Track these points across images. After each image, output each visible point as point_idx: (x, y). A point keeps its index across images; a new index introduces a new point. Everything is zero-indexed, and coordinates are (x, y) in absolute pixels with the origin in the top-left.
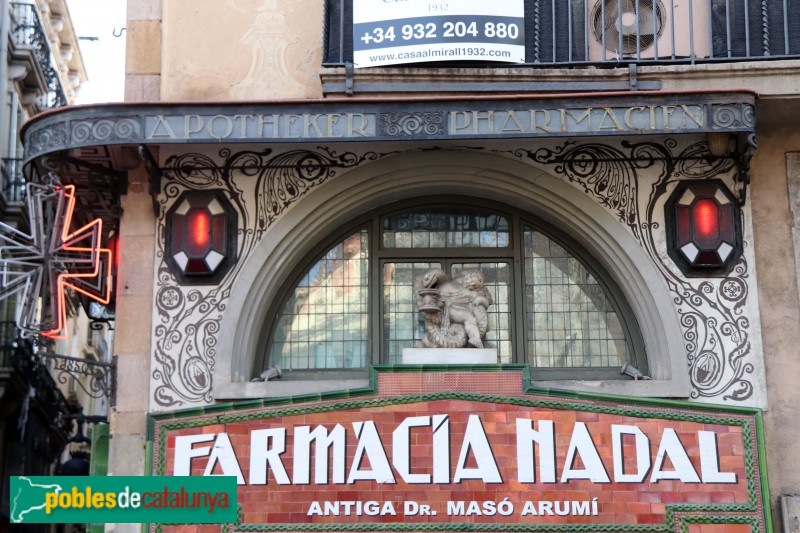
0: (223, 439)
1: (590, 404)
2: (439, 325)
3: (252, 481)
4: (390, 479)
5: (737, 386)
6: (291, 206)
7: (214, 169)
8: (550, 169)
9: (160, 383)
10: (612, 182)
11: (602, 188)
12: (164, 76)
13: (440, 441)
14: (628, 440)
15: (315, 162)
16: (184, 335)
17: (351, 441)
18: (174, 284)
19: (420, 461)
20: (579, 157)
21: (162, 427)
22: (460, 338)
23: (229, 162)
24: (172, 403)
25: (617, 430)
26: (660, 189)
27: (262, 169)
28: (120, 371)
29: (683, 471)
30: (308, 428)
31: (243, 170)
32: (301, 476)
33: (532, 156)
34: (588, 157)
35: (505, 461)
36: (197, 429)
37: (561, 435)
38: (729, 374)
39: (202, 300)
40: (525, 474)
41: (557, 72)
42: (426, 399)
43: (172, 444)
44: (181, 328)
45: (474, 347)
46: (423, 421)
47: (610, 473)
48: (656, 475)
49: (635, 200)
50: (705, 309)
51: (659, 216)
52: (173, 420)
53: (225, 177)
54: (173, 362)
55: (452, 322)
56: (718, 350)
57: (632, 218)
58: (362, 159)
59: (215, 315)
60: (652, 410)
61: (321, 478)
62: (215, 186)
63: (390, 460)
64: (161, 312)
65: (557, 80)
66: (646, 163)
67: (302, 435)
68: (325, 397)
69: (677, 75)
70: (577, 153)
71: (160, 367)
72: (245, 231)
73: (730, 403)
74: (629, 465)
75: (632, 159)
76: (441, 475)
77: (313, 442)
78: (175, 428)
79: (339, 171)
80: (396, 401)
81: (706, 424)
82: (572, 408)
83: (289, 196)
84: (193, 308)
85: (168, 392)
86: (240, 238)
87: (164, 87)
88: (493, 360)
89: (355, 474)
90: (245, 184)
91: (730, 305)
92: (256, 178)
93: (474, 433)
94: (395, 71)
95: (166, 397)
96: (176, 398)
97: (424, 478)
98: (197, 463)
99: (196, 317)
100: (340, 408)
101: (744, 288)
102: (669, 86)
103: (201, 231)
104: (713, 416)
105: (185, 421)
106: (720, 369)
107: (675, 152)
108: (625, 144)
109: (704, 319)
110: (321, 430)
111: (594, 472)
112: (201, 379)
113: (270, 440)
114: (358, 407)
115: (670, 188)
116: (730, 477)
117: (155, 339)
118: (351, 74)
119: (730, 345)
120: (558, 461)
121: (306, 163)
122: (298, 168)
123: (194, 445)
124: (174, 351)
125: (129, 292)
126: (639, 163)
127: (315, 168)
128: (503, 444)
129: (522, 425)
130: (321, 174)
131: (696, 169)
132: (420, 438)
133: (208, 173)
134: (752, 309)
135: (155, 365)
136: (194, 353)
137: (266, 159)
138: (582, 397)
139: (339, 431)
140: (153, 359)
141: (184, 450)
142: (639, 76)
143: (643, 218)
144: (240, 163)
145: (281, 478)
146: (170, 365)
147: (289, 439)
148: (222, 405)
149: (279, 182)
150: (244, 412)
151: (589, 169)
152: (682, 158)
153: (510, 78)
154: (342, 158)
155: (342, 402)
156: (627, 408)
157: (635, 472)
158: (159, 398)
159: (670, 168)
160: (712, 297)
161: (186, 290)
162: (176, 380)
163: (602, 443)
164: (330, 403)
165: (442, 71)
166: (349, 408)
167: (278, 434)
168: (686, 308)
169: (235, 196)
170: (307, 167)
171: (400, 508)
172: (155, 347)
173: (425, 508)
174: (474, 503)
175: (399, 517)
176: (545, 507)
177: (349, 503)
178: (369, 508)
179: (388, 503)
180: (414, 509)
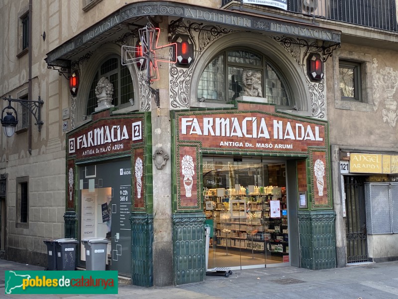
0: (195, 120)
1: (291, 117)
2: (250, 89)
3: (204, 134)
4: (242, 136)
5: (321, 114)
6: (209, 44)
7: (186, 27)
8: (280, 43)
9: (172, 100)
10: (294, 51)
11: (292, 52)
13: (255, 125)
14: (300, 128)
15: (216, 30)
16: (179, 84)
17: (231, 124)
18: (175, 66)
19: (249, 131)
20: (286, 41)
21: (174, 116)
22: (257, 94)
23: (190, 25)
24: (177, 107)
25: (297, 125)
26: (306, 54)
27: (200, 30)
28: (160, 95)
29: (312, 138)
30: (219, 119)
31: (195, 29)
32: (218, 134)
33: (275, 38)
34: (289, 41)
35: (271, 133)
36: (188, 116)
37: (284, 125)
38: (319, 111)
39: (184, 73)
40: (275, 137)
42: (251, 112)
43: (181, 120)
44: (178, 82)
45: (260, 97)
46: (250, 119)
47: (295, 137)
48: (306, 138)
49: (300, 57)
50: (315, 91)
51: (305, 62)
53: (189, 31)
54: (176, 93)
55: (254, 88)
56: (317, 104)
57: (299, 62)
58: (229, 31)
59: (188, 78)
60: (305, 120)
61: (223, 134)
62: (186, 34)
63: (241, 130)
64: (171, 75)
66: (303, 46)
67: (218, 120)
68: (225, 109)
69: (324, 23)
70: (286, 40)
71: (172, 95)
72: (196, 51)
73: (319, 118)
75: (299, 44)
76: (255, 136)
77: (221, 123)
78: (181, 115)
79: (223, 35)
80: (243, 112)
81: (317, 124)
82: (287, 118)
83: (208, 41)
84: (181, 75)
85: (175, 103)
86: (195, 53)
88: (267, 102)
89: (232, 134)
90: (195, 34)
91: (320, 91)
92: (198, 33)
93: (263, 123)
94: (255, 6)
95: (175, 105)
96: (178, 105)
97: (250, 136)
98: (188, 127)
99: (182, 79)
100: (228, 113)
101: (323, 86)
102: (321, 25)
103: (184, 51)
104: (319, 122)
105: (184, 113)
106: (317, 109)
107: (309, 44)
108: (298, 39)
109: (315, 94)
110: (223, 119)
111: (292, 137)
112: (185, 99)
114: (233, 113)
115: (308, 54)
116: (321, 139)
117: (170, 85)
118: (242, 4)
119: (320, 103)
120: (284, 133)
121: (213, 30)
122: (211, 31)
123: (187, 121)
124: (176, 89)
125: (162, 67)
126: (301, 46)
127: (216, 32)
128: (270, 126)
129: (275, 122)
130: (218, 34)
131: (314, 50)
132: (249, 123)
133: (184, 28)
134: (325, 93)
135: (171, 93)
136: (182, 91)
137: (201, 26)
138: (289, 115)
139: (228, 120)
140: (170, 91)
141: (184, 122)
142: (316, 21)
143: (302, 63)
144: (193, 27)
145: (212, 134)
146: (176, 94)
147: (214, 122)
148: (193, 109)
149: (206, 36)
150: (201, 112)
151: (289, 45)
152: (311, 46)
153: (284, 15)
154: (224, 30)
155: (229, 111)
156: (299, 119)
157: (301, 137)
158: (172, 105)
159: (308, 48)
160: (316, 88)
161: (179, 69)
162: (177, 99)
163: (294, 128)
164: (226, 111)
165: (267, 9)
166: (231, 113)
167: (211, 120)
168: (311, 91)
169: (192, 38)
170: (214, 31)
171: (244, 145)
172: (170, 87)
173: (251, 145)
174: (263, 144)
175: (244, 147)
176: (280, 146)
177: (231, 143)
178: (236, 144)
179: (241, 143)
180: (248, 145)
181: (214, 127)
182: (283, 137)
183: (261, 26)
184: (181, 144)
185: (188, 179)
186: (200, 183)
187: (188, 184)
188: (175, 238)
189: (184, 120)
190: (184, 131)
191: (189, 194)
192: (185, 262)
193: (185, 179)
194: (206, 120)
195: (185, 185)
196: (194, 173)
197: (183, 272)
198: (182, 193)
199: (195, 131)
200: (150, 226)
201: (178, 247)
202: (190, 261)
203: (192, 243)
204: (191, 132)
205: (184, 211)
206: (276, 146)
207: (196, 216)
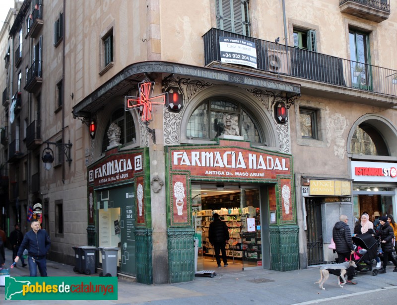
0: (185, 153)
1: (263, 151)
2: (229, 129)
3: (192, 165)
4: (223, 166)
5: (286, 149)
6: (196, 94)
7: (176, 82)
8: (252, 94)
9: (166, 137)
10: (264, 99)
11: (262, 101)
12: (162, 55)
13: (233, 157)
14: (270, 160)
16: (171, 125)
17: (214, 156)
18: (168, 111)
19: (229, 162)
21: (168, 150)
22: (235, 133)
23: (180, 80)
24: (169, 143)
25: (268, 158)
26: (273, 103)
27: (188, 84)
28: (156, 133)
29: (279, 168)
31: (183, 83)
32: (203, 165)
33: (248, 90)
34: (259, 93)
35: (247, 164)
36: (178, 151)
37: (258, 158)
38: (285, 147)
39: (175, 117)
40: (251, 167)
41: (264, 72)
42: (231, 147)
43: (173, 154)
44: (170, 123)
45: (238, 135)
46: (230, 153)
47: (267, 167)
48: (275, 168)
49: (268, 104)
50: (281, 131)
51: (273, 109)
52: (173, 148)
53: (179, 84)
55: (232, 129)
56: (283, 141)
57: (268, 109)
58: (211, 85)
59: (178, 121)
60: (274, 154)
61: (208, 165)
62: (176, 87)
64: (165, 119)
65: (264, 74)
67: (203, 154)
68: (209, 145)
69: (286, 78)
70: (257, 91)
71: (166, 133)
72: (185, 100)
73: (285, 153)
74: (270, 166)
76: (234, 166)
77: (206, 156)
78: (173, 150)
79: (206, 87)
80: (224, 147)
81: (284, 157)
82: (259, 152)
83: (195, 92)
84: (173, 118)
85: (168, 140)
86: (183, 101)
87: (162, 57)
88: (243, 140)
89: (215, 165)
90: (184, 87)
91: (285, 131)
92: (186, 86)
93: (240, 156)
94: (230, 65)
96: (170, 142)
97: (230, 166)
98: (179, 159)
99: (174, 121)
100: (212, 148)
101: (288, 127)
102: (284, 80)
103: (175, 98)
105: (175, 148)
106: (284, 145)
107: (276, 95)
108: (266, 90)
110: (207, 153)
111: (264, 167)
112: (176, 137)
113: (196, 155)
114: (216, 148)
115: (275, 103)
116: (287, 169)
117: (164, 126)
118: (221, 64)
119: (285, 140)
120: (257, 164)
122: (197, 84)
123: (178, 155)
124: (169, 129)
125: (157, 112)
126: (269, 96)
127: (201, 85)
128: (246, 159)
129: (250, 155)
130: (202, 87)
131: (279, 99)
132: (229, 156)
133: (175, 82)
134: (289, 133)
135: (165, 133)
136: (174, 130)
137: (189, 81)
138: (261, 150)
139: (212, 153)
140: (164, 131)
141: (176, 155)
142: (280, 77)
143: (270, 109)
144: (182, 81)
145: (199, 164)
146: (168, 133)
147: (200, 155)
148: (183, 145)
149: (192, 88)
150: (190, 147)
151: (259, 96)
152: (277, 96)
153: (255, 72)
154: (207, 84)
155: (212, 146)
156: (269, 153)
157: (271, 167)
158: (166, 142)
159: (275, 98)
160: (282, 129)
161: (171, 113)
162: (170, 137)
163: (265, 160)
164: (210, 146)
165: (241, 67)
166: (214, 148)
167: (198, 153)
169: (182, 90)
170: (199, 85)
171: (225, 173)
172: (164, 128)
173: (231, 174)
174: (241, 173)
175: (225, 176)
176: (255, 174)
177: (214, 172)
178: (219, 173)
179: (223, 172)
180: (228, 173)
181: (200, 159)
182: (257, 167)
183: (236, 79)
184: (175, 173)
185: (180, 201)
186: (189, 204)
187: (180, 205)
188: (169, 248)
189: (175, 154)
190: (176, 163)
191: (180, 213)
192: (178, 266)
193: (177, 200)
194: (193, 153)
195: (177, 206)
196: (184, 196)
197: (176, 274)
198: (175, 212)
199: (185, 162)
200: (149, 238)
201: (173, 255)
202: (182, 265)
203: (183, 251)
204: (182, 163)
205: (176, 225)
206: (251, 174)
207: (187, 230)
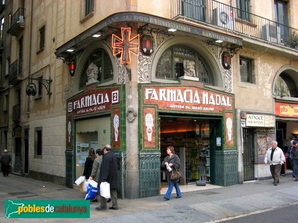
0: (154, 90)
1: (213, 90)
2: (188, 72)
3: (160, 100)
4: (183, 101)
5: (230, 90)
6: (163, 42)
7: (149, 30)
8: (206, 44)
9: (140, 76)
10: (214, 49)
12: (138, 7)
13: (191, 94)
14: (218, 97)
16: (144, 67)
17: (177, 93)
18: (142, 55)
19: (188, 99)
21: (141, 87)
22: (192, 75)
23: (152, 29)
24: (142, 81)
25: (217, 95)
28: (132, 72)
29: (225, 104)
31: (154, 32)
32: (168, 100)
33: (203, 41)
34: (211, 43)
35: (201, 100)
37: (209, 95)
38: (229, 87)
39: (147, 59)
40: (204, 103)
42: (189, 86)
43: (145, 90)
44: (143, 65)
45: (194, 77)
47: (216, 103)
48: (222, 104)
49: (217, 53)
50: (226, 75)
51: (221, 57)
52: (145, 85)
53: (151, 33)
55: (191, 71)
57: (217, 56)
58: (176, 35)
59: (150, 63)
60: (221, 92)
61: (172, 100)
62: (149, 35)
63: (183, 97)
64: (139, 61)
66: (219, 47)
67: (168, 90)
68: (173, 84)
70: (209, 42)
71: (140, 73)
73: (229, 92)
74: (218, 102)
75: (217, 45)
76: (191, 102)
77: (170, 93)
78: (145, 87)
80: (184, 86)
81: (228, 96)
82: (211, 91)
83: (163, 40)
84: (145, 61)
85: (141, 79)
86: (154, 47)
87: (138, 9)
88: (198, 80)
89: (178, 100)
90: (154, 35)
91: (229, 75)
92: (157, 34)
93: (196, 94)
97: (189, 102)
98: (150, 95)
99: (146, 63)
101: (231, 72)
103: (148, 44)
105: (147, 86)
109: (226, 77)
110: (172, 90)
111: (213, 103)
112: (148, 77)
114: (178, 86)
115: (222, 52)
116: (230, 105)
119: (229, 82)
120: (209, 100)
123: (149, 91)
124: (142, 70)
128: (201, 96)
129: (204, 93)
130: (168, 36)
131: (225, 50)
132: (188, 93)
134: (232, 76)
135: (138, 72)
136: (146, 71)
137: (158, 31)
139: (175, 91)
142: (228, 32)
143: (219, 57)
145: (165, 99)
146: (142, 73)
147: (166, 92)
148: (153, 83)
149: (161, 36)
150: (158, 85)
151: (211, 46)
152: (224, 47)
153: (210, 26)
155: (175, 85)
156: (218, 92)
158: (140, 80)
159: (222, 49)
160: (227, 73)
161: (144, 57)
162: (143, 76)
163: (215, 97)
167: (164, 90)
168: (224, 75)
169: (153, 37)
170: (166, 34)
171: (185, 107)
172: (138, 68)
173: (189, 108)
174: (196, 107)
175: (185, 109)
176: (207, 109)
177: (177, 106)
178: (180, 107)
179: (183, 106)
180: (187, 107)
181: (166, 95)
182: (209, 103)
183: (196, 32)
184: (145, 106)
185: (150, 129)
186: (157, 132)
187: (149, 132)
188: (141, 168)
189: (147, 90)
190: (147, 98)
191: (150, 139)
192: (147, 183)
193: (148, 129)
194: (161, 90)
195: (147, 133)
196: (153, 125)
197: (146, 189)
198: (145, 138)
199: (154, 97)
201: (143, 174)
202: (150, 182)
203: (151, 171)
204: (152, 98)
205: (146, 150)
206: (204, 109)
207: (155, 153)
